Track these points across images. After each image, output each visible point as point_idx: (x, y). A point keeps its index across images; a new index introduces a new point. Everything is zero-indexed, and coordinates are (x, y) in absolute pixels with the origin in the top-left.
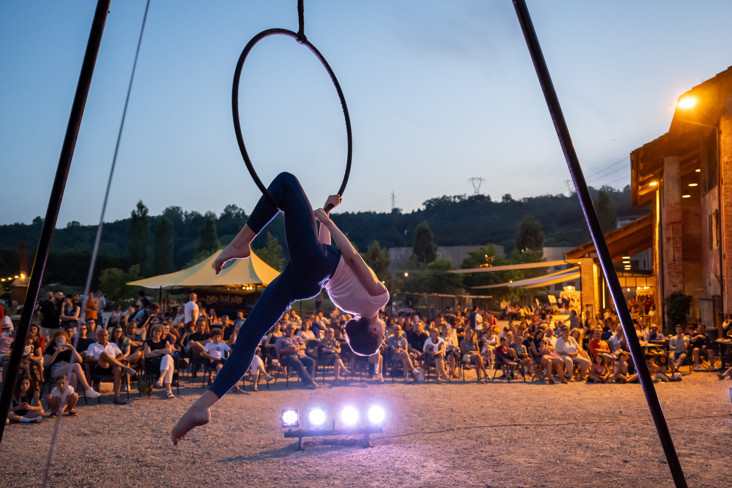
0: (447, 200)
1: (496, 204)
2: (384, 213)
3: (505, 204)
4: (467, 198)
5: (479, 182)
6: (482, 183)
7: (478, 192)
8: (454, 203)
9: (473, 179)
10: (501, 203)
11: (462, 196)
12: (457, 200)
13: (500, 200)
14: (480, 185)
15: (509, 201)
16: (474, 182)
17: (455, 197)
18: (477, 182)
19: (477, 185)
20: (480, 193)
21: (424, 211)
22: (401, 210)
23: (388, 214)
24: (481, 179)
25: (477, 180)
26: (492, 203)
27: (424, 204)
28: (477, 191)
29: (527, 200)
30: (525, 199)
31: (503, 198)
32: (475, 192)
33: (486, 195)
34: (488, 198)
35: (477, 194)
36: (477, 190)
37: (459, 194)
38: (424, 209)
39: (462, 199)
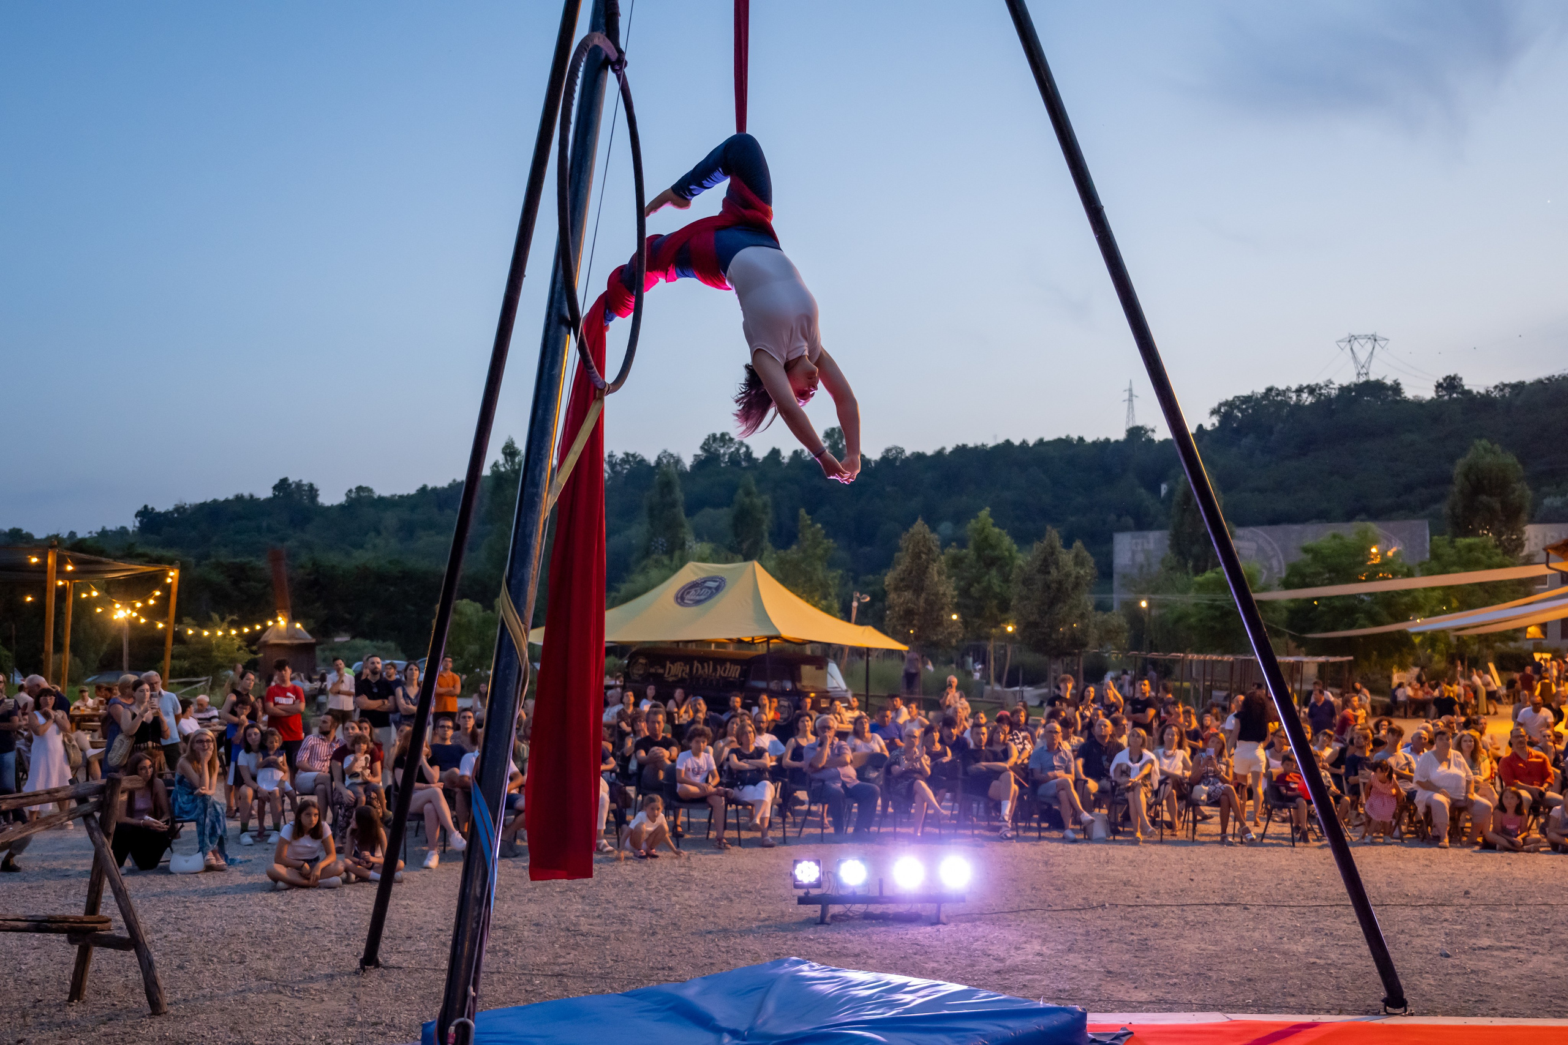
0: (1279, 398)
1: (1418, 406)
2: (1107, 440)
3: (1445, 403)
4: (1334, 393)
5: (1369, 346)
6: (1377, 349)
7: (1367, 374)
8: (1299, 406)
9: (1352, 339)
11: (1321, 388)
12: (1307, 399)
13: (1428, 394)
14: (1371, 354)
15: (1454, 395)
16: (1356, 347)
17: (1300, 391)
18: (1362, 346)
19: (1363, 356)
20: (1373, 377)
21: (1216, 430)
22: (1153, 431)
23: (1117, 442)
24: (1374, 338)
25: (1363, 341)
27: (1214, 412)
28: (1364, 371)
30: (1501, 387)
31: (1439, 386)
32: (1359, 374)
33: (1389, 382)
35: (1362, 380)
36: (1363, 368)
37: (1313, 383)
38: (1214, 425)
39: (1321, 394)
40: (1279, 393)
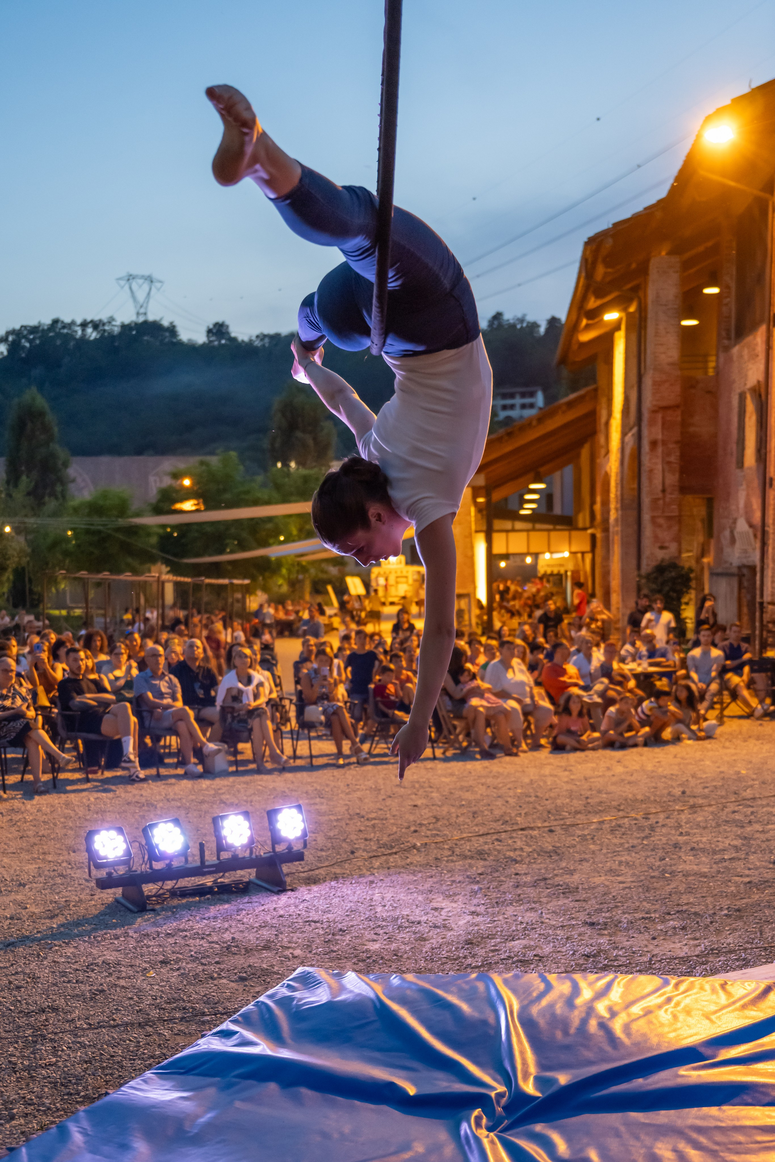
1: (192, 349)
3: (214, 347)
5: (146, 287)
6: (154, 290)
7: (145, 314)
9: (130, 278)
10: (204, 345)
12: (92, 334)
13: (201, 338)
14: (149, 295)
15: (223, 341)
16: (134, 286)
18: (140, 286)
19: (141, 296)
20: (151, 318)
24: (150, 280)
25: (141, 281)
26: (180, 343)
28: (142, 311)
30: (262, 337)
31: (209, 331)
32: (138, 314)
33: (166, 323)
34: (172, 330)
35: (141, 319)
36: (141, 308)
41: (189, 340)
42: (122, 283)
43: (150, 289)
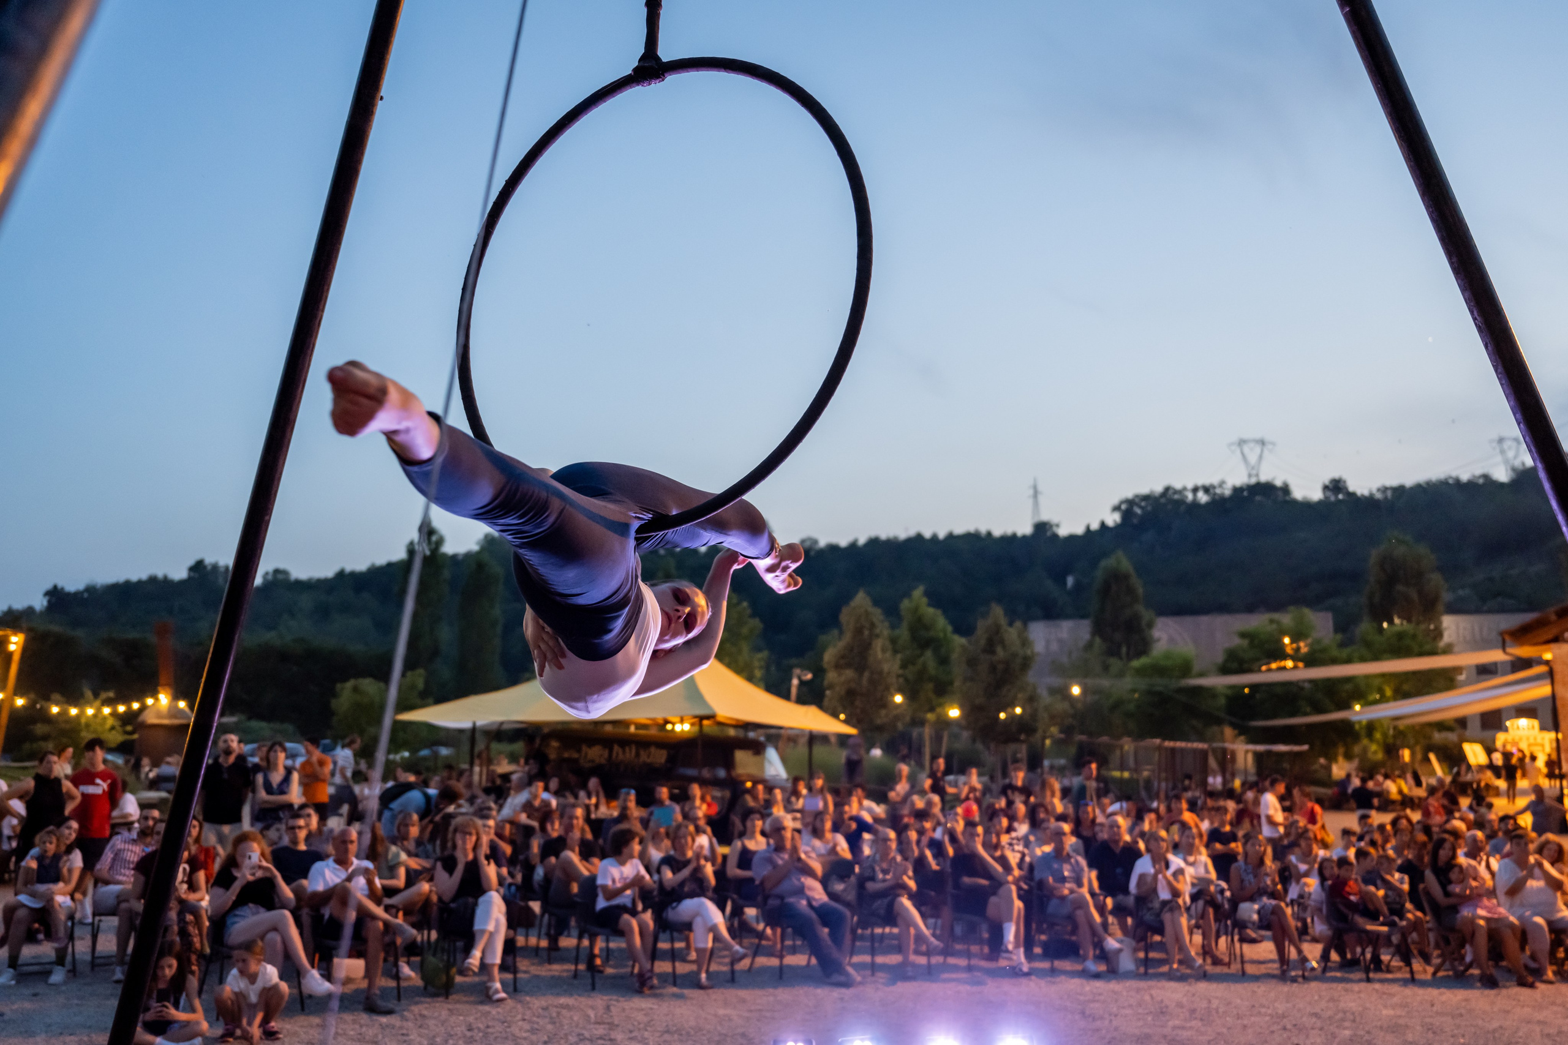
0: (1176, 497)
1: (1307, 506)
2: (1014, 536)
3: (1332, 503)
4: (1227, 492)
5: (1258, 449)
6: (1266, 452)
7: (1257, 475)
8: (1195, 504)
9: (1242, 442)
10: (1320, 502)
11: (1214, 487)
12: (1203, 498)
13: (1316, 495)
14: (1261, 457)
15: (1341, 496)
16: (1246, 449)
17: (1195, 490)
18: (1252, 449)
19: (1253, 458)
20: (1264, 478)
21: (1118, 527)
22: (1058, 526)
23: (1024, 537)
24: (1262, 443)
25: (1252, 445)
26: (1295, 502)
27: (1116, 508)
28: (1254, 472)
29: (1389, 494)
30: (1384, 490)
31: (1326, 488)
32: (1250, 476)
33: (1278, 483)
34: (1286, 489)
35: (1253, 481)
36: (1253, 470)
37: (1207, 481)
38: (1115, 521)
39: (1215, 494)
40: (1176, 492)
41: (1304, 498)
42: (1233, 448)
43: (1262, 451)
